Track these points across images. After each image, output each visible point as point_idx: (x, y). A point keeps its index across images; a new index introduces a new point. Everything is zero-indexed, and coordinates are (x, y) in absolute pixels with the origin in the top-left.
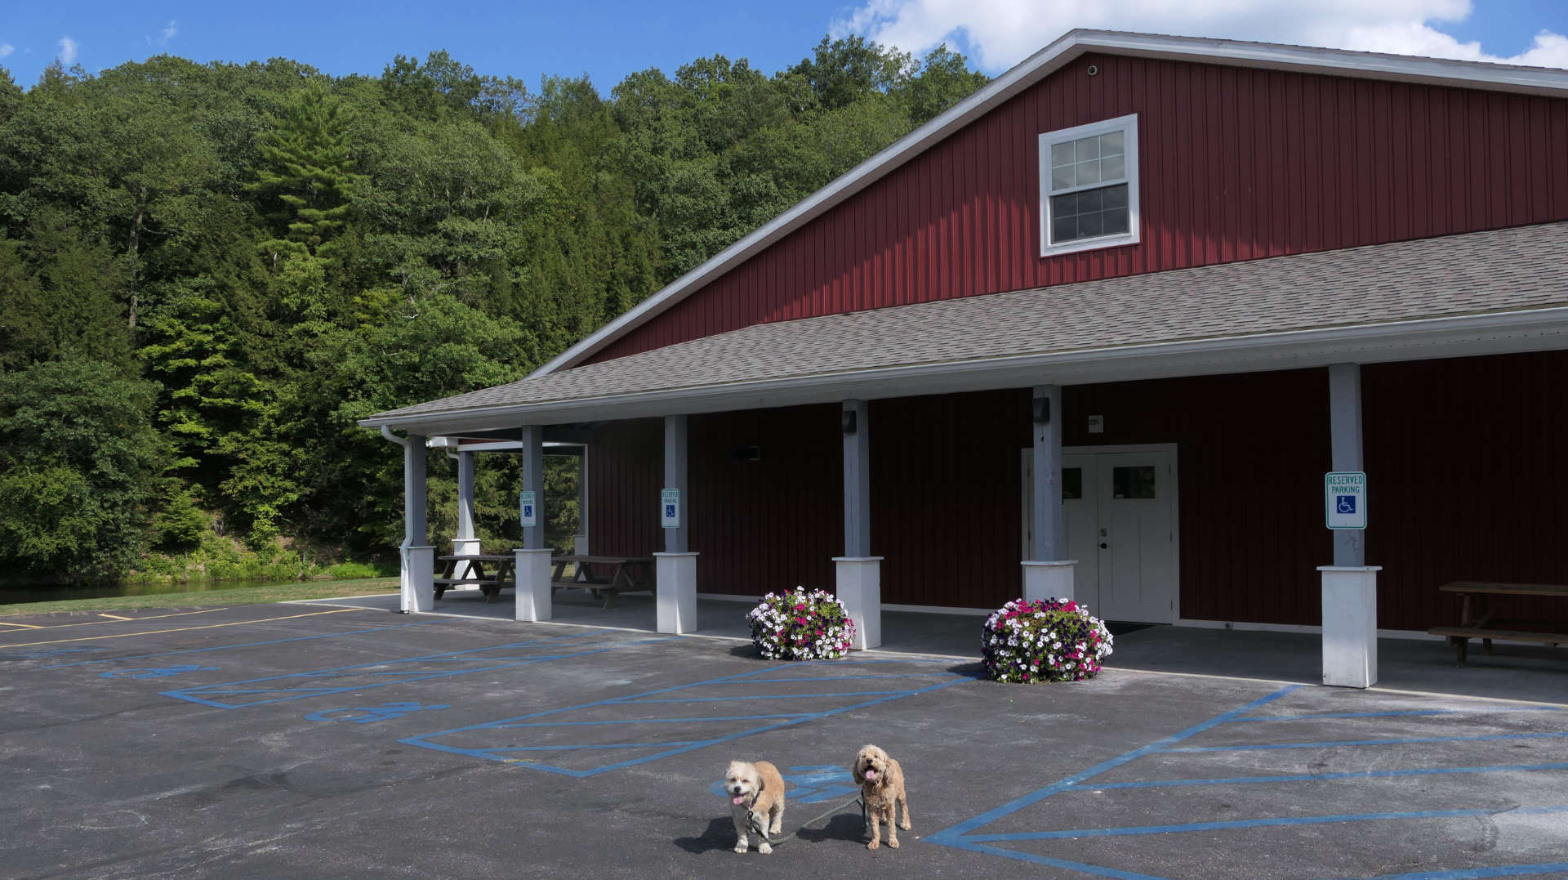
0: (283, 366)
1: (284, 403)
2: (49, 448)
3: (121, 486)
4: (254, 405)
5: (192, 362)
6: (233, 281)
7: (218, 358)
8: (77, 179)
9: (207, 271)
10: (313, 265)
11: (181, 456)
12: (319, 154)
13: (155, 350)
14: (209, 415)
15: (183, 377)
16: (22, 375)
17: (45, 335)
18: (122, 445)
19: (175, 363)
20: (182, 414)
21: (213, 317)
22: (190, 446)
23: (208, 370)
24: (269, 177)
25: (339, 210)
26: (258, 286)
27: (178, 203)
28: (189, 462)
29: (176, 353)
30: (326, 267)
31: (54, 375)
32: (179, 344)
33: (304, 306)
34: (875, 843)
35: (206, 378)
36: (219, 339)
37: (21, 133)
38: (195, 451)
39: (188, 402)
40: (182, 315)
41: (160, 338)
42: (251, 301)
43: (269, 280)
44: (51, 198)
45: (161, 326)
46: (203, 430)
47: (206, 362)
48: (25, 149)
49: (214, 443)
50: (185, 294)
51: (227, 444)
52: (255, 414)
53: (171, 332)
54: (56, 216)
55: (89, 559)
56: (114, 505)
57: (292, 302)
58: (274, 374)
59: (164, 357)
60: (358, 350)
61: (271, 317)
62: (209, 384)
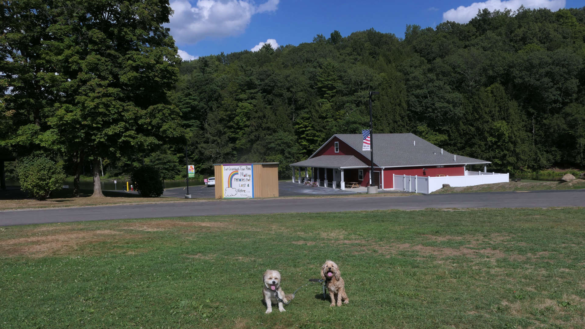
0: (322, 129)
1: (322, 138)
2: (277, 151)
3: (290, 158)
4: (316, 138)
5: (304, 129)
6: (313, 110)
7: (309, 128)
8: (281, 91)
9: (307, 107)
10: (328, 105)
11: (303, 150)
12: (330, 78)
13: (297, 126)
14: (308, 140)
15: (303, 132)
16: (271, 136)
17: (276, 127)
18: (289, 150)
19: (301, 130)
20: (303, 140)
21: (308, 119)
22: (305, 147)
23: (307, 131)
24: (320, 85)
25: (334, 91)
26: (317, 111)
27: (301, 94)
28: (305, 151)
29: (301, 128)
30: (331, 105)
31: (277, 136)
32: (301, 125)
33: (327, 115)
34: (333, 303)
35: (307, 132)
36: (310, 124)
37: (270, 81)
38: (305, 148)
39: (304, 138)
40: (303, 118)
41: (298, 124)
42: (316, 115)
43: (319, 110)
44: (276, 95)
45: (298, 121)
46: (307, 144)
47: (307, 129)
48: (271, 85)
49: (309, 147)
50: (303, 114)
51: (311, 147)
52: (317, 140)
53: (300, 123)
54: (277, 100)
55: (284, 173)
56: (288, 162)
57: (324, 115)
58: (320, 131)
59: (299, 128)
60: (336, 126)
61: (319, 118)
62: (308, 134)
